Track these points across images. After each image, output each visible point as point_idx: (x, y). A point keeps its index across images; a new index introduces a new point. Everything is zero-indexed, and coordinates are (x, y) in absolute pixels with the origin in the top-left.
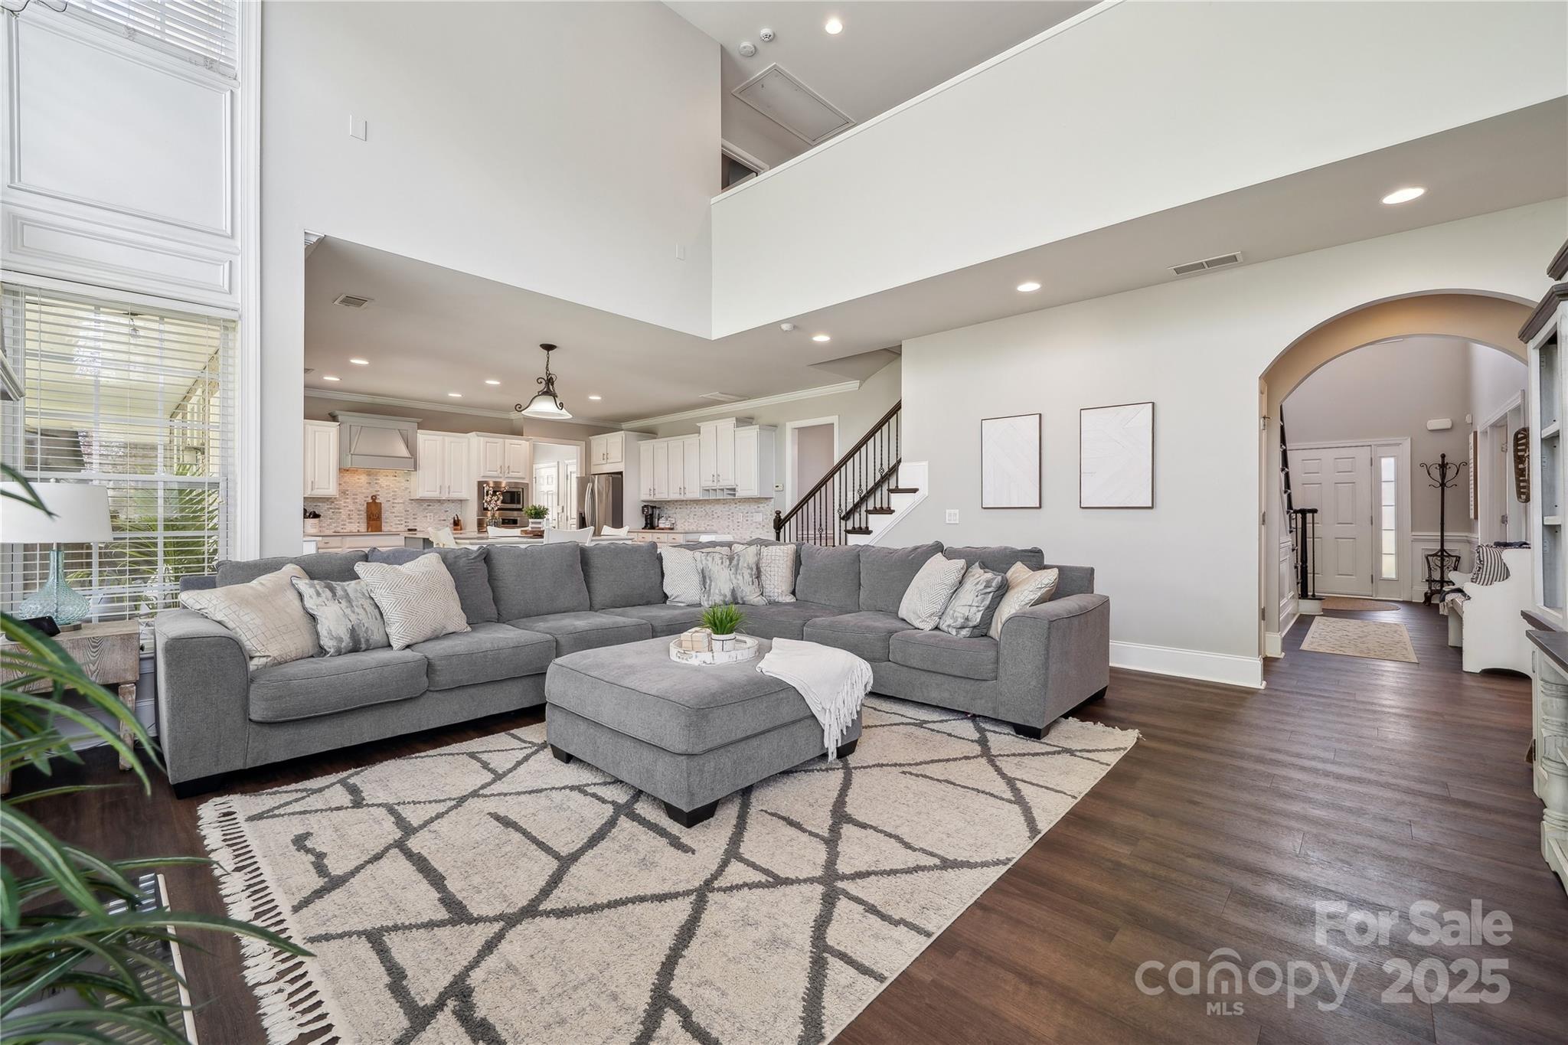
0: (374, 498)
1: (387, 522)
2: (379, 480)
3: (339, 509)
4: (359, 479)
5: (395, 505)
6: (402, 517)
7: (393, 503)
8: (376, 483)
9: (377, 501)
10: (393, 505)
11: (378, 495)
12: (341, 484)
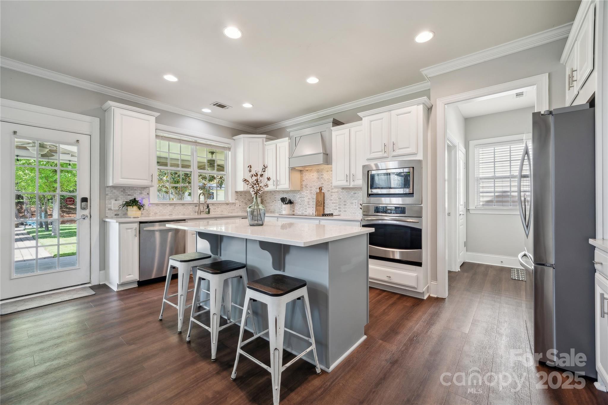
0: (321, 189)
1: (328, 208)
2: (322, 175)
3: (303, 197)
4: (313, 176)
5: (333, 194)
6: (336, 203)
7: (332, 192)
8: (322, 178)
9: (322, 191)
10: (331, 194)
11: (323, 187)
12: (304, 181)
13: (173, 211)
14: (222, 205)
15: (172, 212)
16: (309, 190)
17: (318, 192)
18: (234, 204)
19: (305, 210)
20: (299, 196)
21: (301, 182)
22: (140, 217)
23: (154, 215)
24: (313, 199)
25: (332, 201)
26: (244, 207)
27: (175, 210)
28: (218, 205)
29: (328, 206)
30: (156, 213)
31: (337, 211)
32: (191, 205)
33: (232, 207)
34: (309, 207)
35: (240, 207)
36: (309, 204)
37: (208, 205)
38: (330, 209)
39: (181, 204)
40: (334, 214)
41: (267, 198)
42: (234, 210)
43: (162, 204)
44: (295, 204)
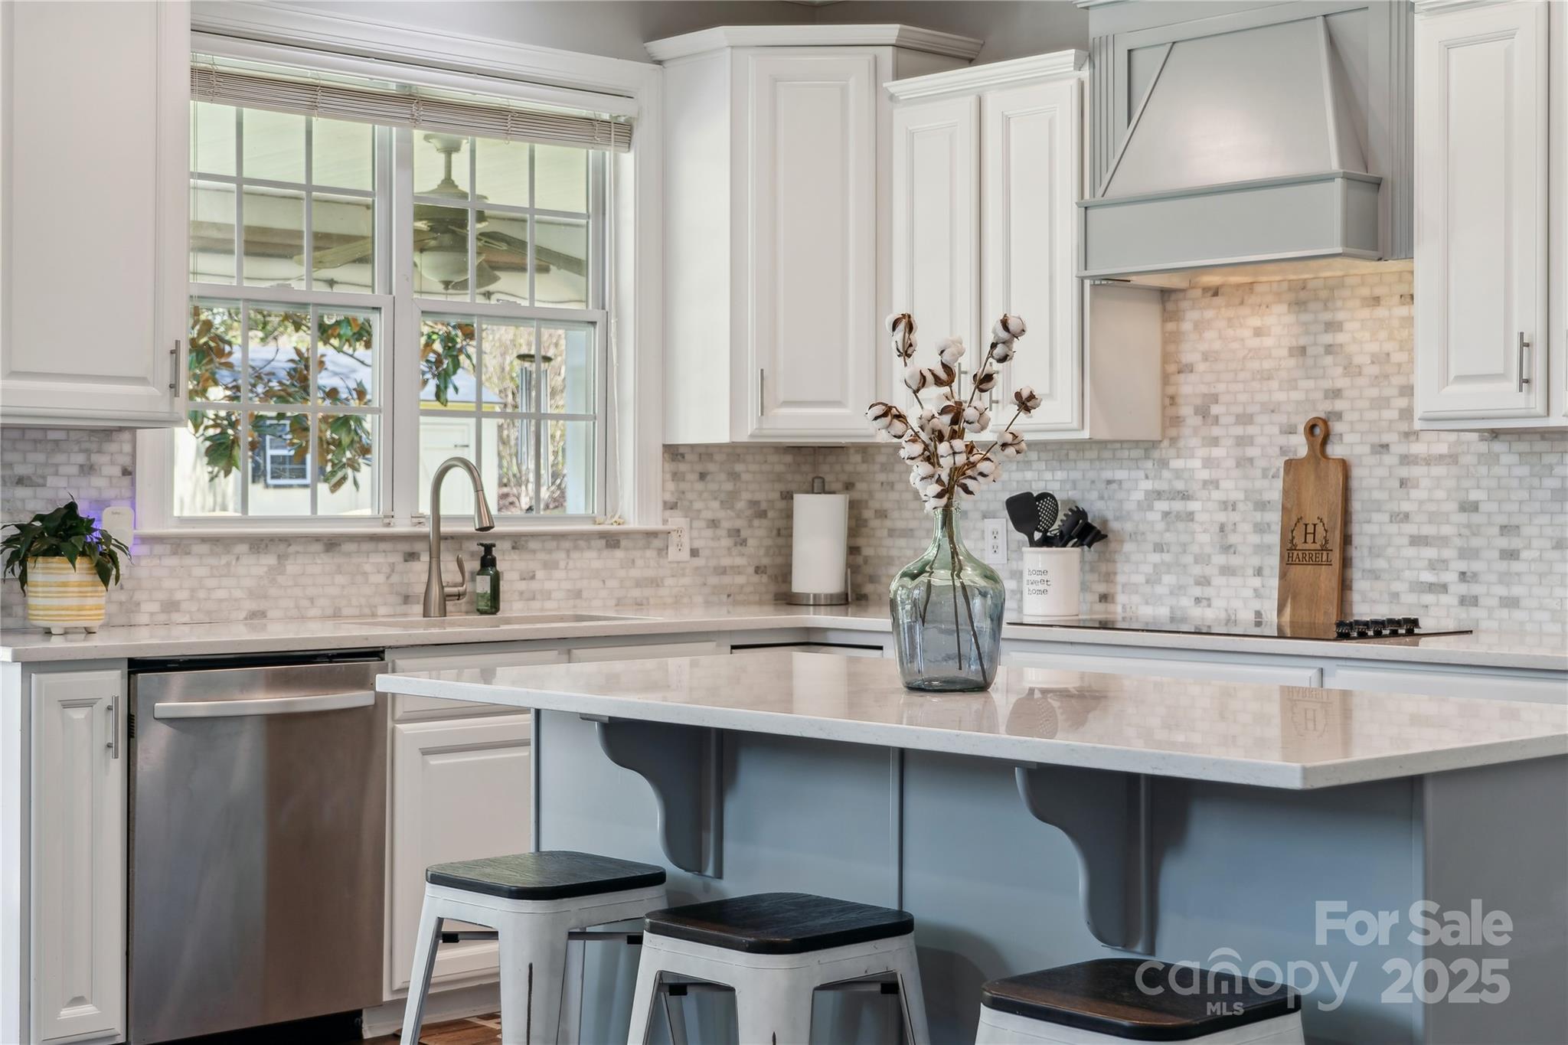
0: (1319, 432)
1: (1375, 575)
2: (1332, 326)
3: (1185, 496)
4: (1258, 332)
5: (1417, 471)
6: (1443, 541)
7: (1406, 460)
8: (1329, 349)
9: (1335, 450)
10: (1404, 472)
11: (1339, 416)
12: (1188, 369)
13: (273, 591)
14: (576, 548)
15: (265, 597)
16: (1230, 442)
17: (1303, 451)
18: (657, 543)
19: (1197, 591)
20: (1147, 485)
21: (1166, 379)
22: (102, 626)
23: (162, 617)
24: (1262, 506)
25: (1410, 529)
26: (726, 562)
27: (280, 579)
28: (550, 551)
29: (1381, 564)
30: (171, 606)
31: (1444, 599)
32: (383, 546)
33: (639, 562)
34: (1227, 571)
35: (699, 562)
36: (1227, 549)
37: (488, 548)
38: (1397, 586)
39: (317, 538)
40: (1426, 625)
41: (893, 496)
42: (656, 582)
43: (204, 539)
44: (1122, 542)
